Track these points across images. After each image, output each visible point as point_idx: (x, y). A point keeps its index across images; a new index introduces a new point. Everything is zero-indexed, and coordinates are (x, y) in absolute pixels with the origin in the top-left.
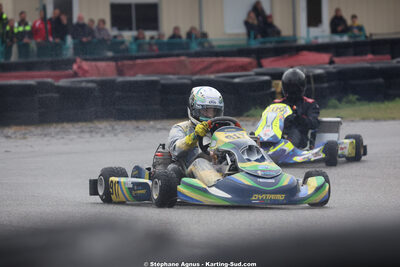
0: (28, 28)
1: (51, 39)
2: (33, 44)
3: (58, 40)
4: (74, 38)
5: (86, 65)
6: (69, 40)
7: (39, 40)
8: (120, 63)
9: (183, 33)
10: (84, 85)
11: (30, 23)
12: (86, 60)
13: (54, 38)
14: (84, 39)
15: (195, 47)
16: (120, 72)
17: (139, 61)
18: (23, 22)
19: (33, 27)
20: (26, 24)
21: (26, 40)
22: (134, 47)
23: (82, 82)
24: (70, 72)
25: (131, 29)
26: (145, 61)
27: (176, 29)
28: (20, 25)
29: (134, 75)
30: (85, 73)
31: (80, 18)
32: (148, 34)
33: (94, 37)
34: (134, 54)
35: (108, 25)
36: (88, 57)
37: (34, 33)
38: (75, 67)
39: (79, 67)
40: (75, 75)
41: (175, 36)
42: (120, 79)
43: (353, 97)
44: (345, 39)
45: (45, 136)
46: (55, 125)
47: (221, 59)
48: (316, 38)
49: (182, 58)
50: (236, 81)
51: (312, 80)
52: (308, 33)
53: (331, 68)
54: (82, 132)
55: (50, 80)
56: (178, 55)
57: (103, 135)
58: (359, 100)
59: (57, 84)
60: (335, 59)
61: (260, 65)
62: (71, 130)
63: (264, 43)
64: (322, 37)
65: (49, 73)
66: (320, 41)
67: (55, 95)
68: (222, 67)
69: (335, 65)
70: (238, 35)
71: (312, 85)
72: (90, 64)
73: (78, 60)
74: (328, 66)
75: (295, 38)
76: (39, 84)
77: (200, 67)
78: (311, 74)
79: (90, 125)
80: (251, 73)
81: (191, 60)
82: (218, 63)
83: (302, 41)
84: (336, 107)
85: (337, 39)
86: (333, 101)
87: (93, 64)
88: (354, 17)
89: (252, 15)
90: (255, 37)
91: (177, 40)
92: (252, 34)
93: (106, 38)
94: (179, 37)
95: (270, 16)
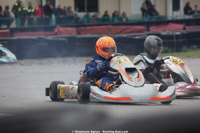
0: (33, 10)
1: (44, 16)
3: (48, 17)
4: (56, 15)
5: (61, 29)
6: (53, 17)
7: (38, 17)
8: (78, 29)
9: (110, 14)
10: (60, 39)
11: (34, 8)
12: (62, 27)
13: (46, 15)
14: (61, 16)
15: (116, 21)
16: (79, 33)
17: (88, 28)
18: (30, 7)
19: (35, 10)
20: (32, 8)
21: (32, 16)
22: (86, 20)
23: (59, 37)
24: (54, 33)
25: (84, 11)
26: (91, 27)
28: (29, 8)
29: (86, 34)
30: (61, 33)
31: (59, 6)
32: (92, 14)
33: (65, 15)
34: (86, 24)
35: (73, 9)
36: (63, 25)
37: (36, 13)
38: (56, 30)
39: (58, 30)
40: (56, 34)
42: (79, 36)
43: (195, 46)
44: (191, 17)
45: (41, 64)
46: (45, 59)
47: (129, 27)
48: (177, 17)
49: (110, 26)
50: (137, 37)
51: (175, 38)
52: (173, 14)
53: (184, 32)
54: (59, 62)
55: (43, 37)
56: (108, 25)
57: (70, 64)
58: (198, 48)
59: (47, 38)
60: (187, 27)
61: (148, 30)
62: (54, 61)
63: (151, 19)
64: (180, 16)
65: (43, 33)
66: (179, 18)
67: (46, 44)
68: (130, 30)
69: (186, 30)
70: (137, 15)
71: (175, 40)
72: (63, 28)
73: (58, 27)
74: (182, 31)
75: (166, 17)
76: (38, 38)
77: (119, 30)
78: (174, 35)
79: (63, 59)
80: (144, 34)
81: (114, 27)
82: (128, 28)
83: (170, 18)
84: (186, 51)
85: (187, 17)
86: (185, 48)
87: (65, 28)
88: (196, 6)
89: (145, 5)
90: (146, 16)
91: (107, 17)
92: (145, 14)
93: (72, 15)
94: (108, 16)
95: (154, 6)
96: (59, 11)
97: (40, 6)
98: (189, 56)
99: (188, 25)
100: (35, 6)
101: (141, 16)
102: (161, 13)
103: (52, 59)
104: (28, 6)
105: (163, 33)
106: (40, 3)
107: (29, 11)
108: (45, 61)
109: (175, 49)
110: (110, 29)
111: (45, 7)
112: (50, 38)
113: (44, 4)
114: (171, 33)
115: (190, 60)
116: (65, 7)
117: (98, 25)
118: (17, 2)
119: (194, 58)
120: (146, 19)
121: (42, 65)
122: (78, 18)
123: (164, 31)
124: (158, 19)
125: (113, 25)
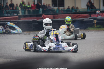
0: (30, 6)
1: (36, 9)
2: (31, 10)
3: (38, 9)
4: (42, 9)
6: (41, 9)
7: (33, 9)
8: (54, 15)
9: (71, 8)
11: (31, 5)
12: (45, 14)
13: (37, 9)
14: (45, 9)
15: (74, 11)
17: (59, 15)
18: (29, 5)
19: (31, 6)
20: (30, 5)
21: (30, 9)
22: (58, 11)
24: (41, 18)
25: (57, 7)
26: (61, 15)
27: (69, 7)
28: (28, 5)
29: (58, 18)
30: (45, 18)
31: (44, 4)
32: (61, 8)
33: (47, 9)
34: (58, 13)
35: (51, 6)
38: (42, 16)
39: (44, 16)
41: (68, 8)
42: (54, 19)
46: (37, 31)
47: (80, 14)
50: (85, 20)
52: (103, 8)
55: (36, 20)
56: (69, 13)
61: (90, 16)
65: (36, 18)
67: (37, 24)
68: (81, 16)
73: (43, 14)
76: (33, 20)
81: (73, 15)
83: (101, 10)
87: (47, 15)
90: (89, 9)
91: (69, 10)
93: (50, 9)
95: (93, 4)
96: (44, 7)
97: (34, 4)
100: (32, 4)
104: (28, 4)
105: (98, 18)
106: (34, 2)
107: (28, 6)
112: (39, 20)
114: (102, 18)
116: (47, 4)
117: (64, 14)
118: (22, 2)
124: (95, 10)
125: (72, 13)
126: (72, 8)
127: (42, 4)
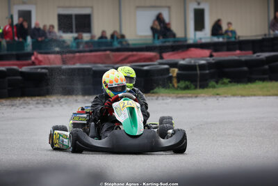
1: (16, 39)
2: (4, 42)
3: (21, 40)
5: (40, 57)
6: (29, 39)
7: (8, 39)
8: (64, 56)
10: (39, 70)
12: (41, 53)
13: (18, 38)
14: (40, 39)
15: (116, 45)
16: (64, 62)
17: (78, 54)
19: (4, 30)
22: (74, 45)
23: (38, 68)
24: (30, 62)
25: (72, 32)
26: (82, 54)
27: (104, 32)
29: (74, 64)
30: (40, 62)
31: (37, 24)
33: (46, 37)
34: (74, 49)
35: (56, 29)
36: (42, 51)
38: (33, 58)
39: (36, 58)
40: (33, 63)
41: (103, 37)
42: (64, 67)
43: (226, 80)
44: (221, 40)
45: (13, 106)
46: (19, 98)
47: (135, 53)
48: (201, 39)
49: (108, 52)
50: (146, 68)
51: (198, 69)
52: (195, 35)
53: (211, 60)
54: (38, 103)
55: (15, 67)
56: (105, 50)
57: (52, 106)
58: (230, 82)
59: (20, 70)
60: (214, 54)
61: (161, 58)
62: (31, 102)
63: (165, 42)
64: (205, 38)
65: (15, 62)
66: (203, 41)
67: (20, 78)
68: (135, 58)
69: (214, 58)
70: (146, 36)
71: (198, 72)
72: (43, 55)
73: (35, 53)
74: (208, 58)
75: (185, 39)
76: (8, 69)
77: (120, 58)
78: (197, 64)
79: (43, 98)
80: (155, 63)
81: (114, 53)
82: (133, 55)
83: (190, 41)
84: (214, 87)
85: (216, 39)
86: (212, 83)
87: (46, 56)
88: (229, 24)
89: (157, 23)
90: (158, 38)
91: (104, 40)
92: (156, 36)
93: (54, 38)
94: (106, 38)
95: (169, 24)
98: (218, 94)
99: (216, 50)
101: (151, 38)
102: (179, 34)
103: (27, 99)
105: (182, 62)
106: (10, 20)
108: (18, 101)
109: (198, 83)
110: (108, 57)
111: (16, 25)
112: (24, 69)
113: (16, 21)
114: (193, 62)
115: (220, 99)
116: (45, 26)
117: (91, 51)
119: (226, 97)
120: (158, 43)
121: (14, 108)
122: (64, 42)
123: (184, 59)
124: (174, 42)
125: (112, 50)
126: (112, 36)
127: (33, 25)
